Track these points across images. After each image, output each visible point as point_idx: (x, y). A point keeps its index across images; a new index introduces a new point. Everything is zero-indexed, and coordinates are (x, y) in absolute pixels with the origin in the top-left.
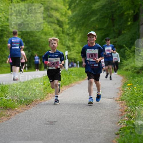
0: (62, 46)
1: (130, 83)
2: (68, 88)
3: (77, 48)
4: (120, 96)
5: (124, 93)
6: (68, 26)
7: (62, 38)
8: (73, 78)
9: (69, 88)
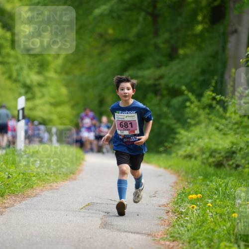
0: (9, 84)
1: (196, 193)
2: (20, 202)
3: (52, 90)
4: (167, 228)
5: (177, 220)
7: (11, 60)
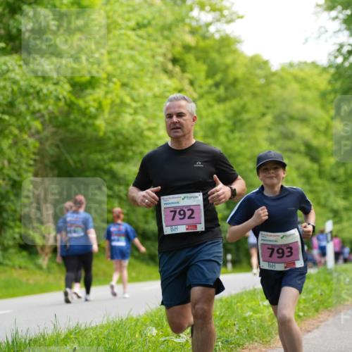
2: (334, 316)
6: (333, 160)
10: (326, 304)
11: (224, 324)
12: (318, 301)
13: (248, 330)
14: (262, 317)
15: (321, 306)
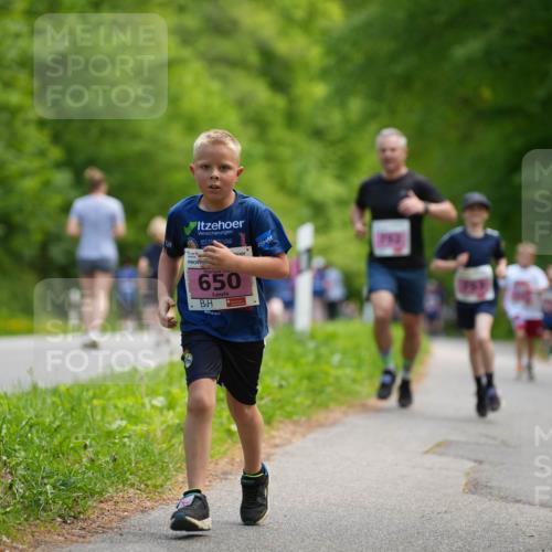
2: (304, 436)
6: (319, 90)
8: (337, 379)
9: (312, 436)
10: (289, 409)
11: (61, 444)
12: (273, 400)
13: (115, 460)
14: (148, 432)
15: (278, 412)
